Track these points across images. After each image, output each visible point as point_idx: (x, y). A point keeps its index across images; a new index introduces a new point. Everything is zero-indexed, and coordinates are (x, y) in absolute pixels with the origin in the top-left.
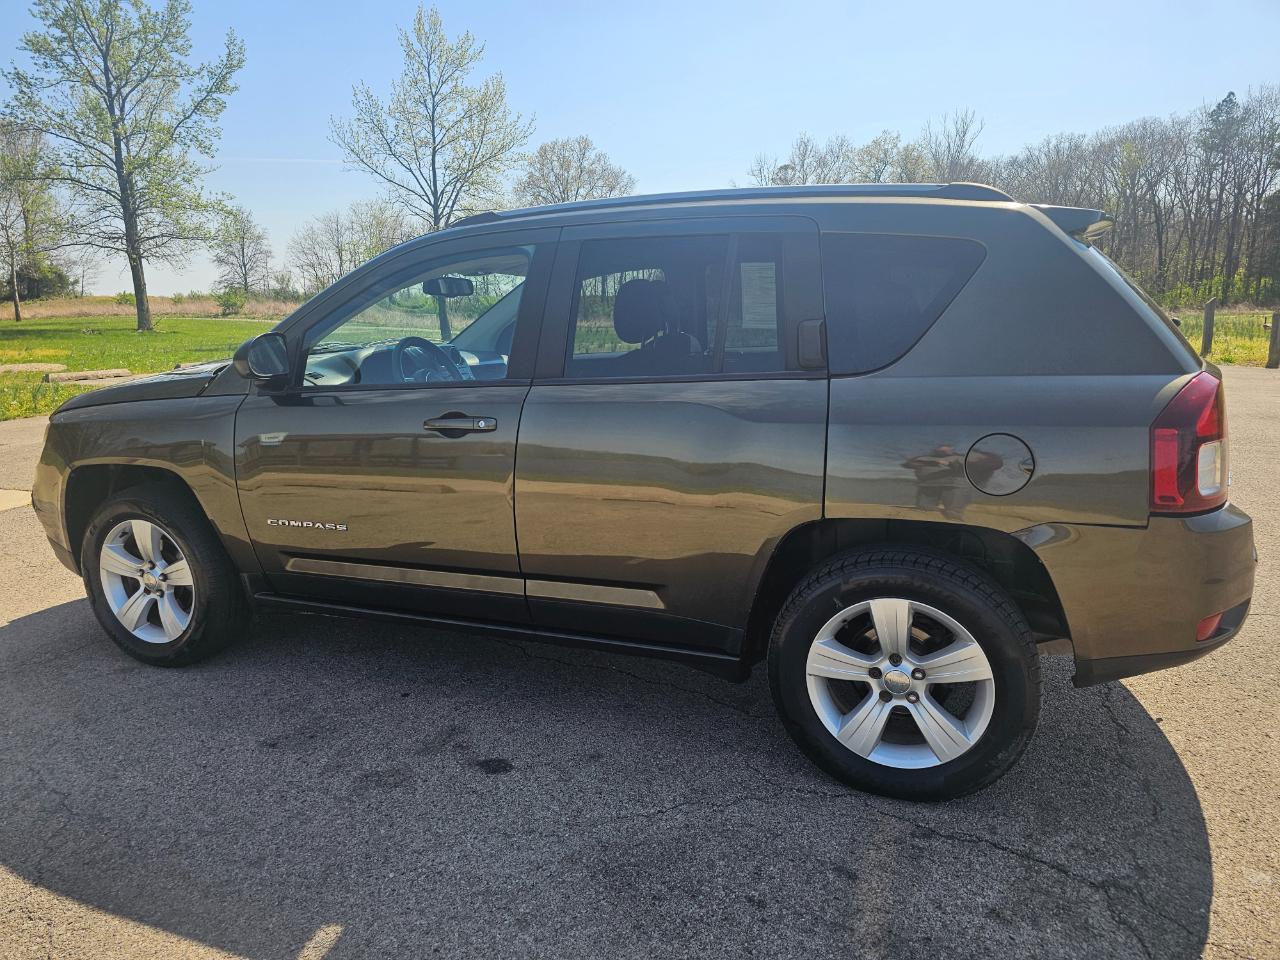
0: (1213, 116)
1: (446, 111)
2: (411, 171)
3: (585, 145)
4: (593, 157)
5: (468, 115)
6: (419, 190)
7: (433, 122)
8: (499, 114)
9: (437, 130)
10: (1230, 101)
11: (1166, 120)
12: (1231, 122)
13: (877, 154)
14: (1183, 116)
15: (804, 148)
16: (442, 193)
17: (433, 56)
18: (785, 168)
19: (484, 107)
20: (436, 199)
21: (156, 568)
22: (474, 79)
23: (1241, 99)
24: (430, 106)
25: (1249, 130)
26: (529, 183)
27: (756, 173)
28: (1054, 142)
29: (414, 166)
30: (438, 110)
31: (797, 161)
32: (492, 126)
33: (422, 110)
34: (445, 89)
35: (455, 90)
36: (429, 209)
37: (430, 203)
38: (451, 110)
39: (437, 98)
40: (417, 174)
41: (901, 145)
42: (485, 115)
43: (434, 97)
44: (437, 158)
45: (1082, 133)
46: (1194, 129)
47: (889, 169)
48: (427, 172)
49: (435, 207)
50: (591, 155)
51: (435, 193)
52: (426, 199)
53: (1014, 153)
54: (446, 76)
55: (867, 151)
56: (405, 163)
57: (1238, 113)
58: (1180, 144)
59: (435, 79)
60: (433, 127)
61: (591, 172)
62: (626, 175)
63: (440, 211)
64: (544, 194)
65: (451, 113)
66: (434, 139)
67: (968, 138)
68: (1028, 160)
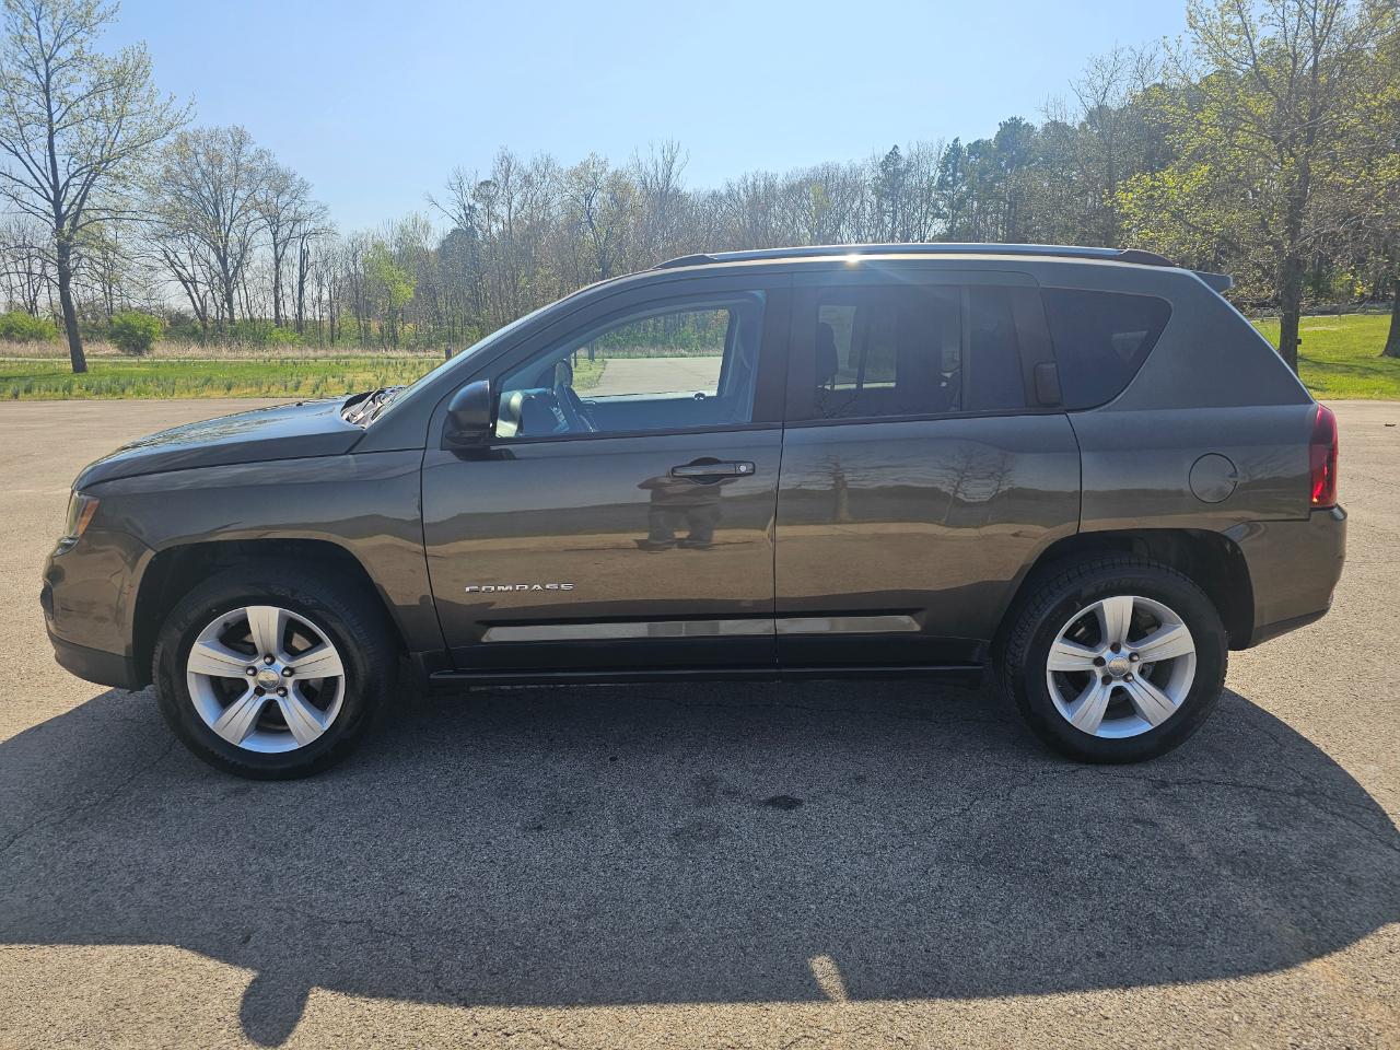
0: (884, 165)
1: (64, 82)
2: (17, 154)
3: (240, 140)
4: (252, 152)
5: (97, 89)
6: (29, 179)
7: (46, 91)
8: (143, 93)
9: (54, 106)
10: (894, 154)
11: (845, 165)
12: (897, 173)
13: (585, 177)
14: (858, 162)
15: (506, 164)
16: (67, 184)
17: (43, 9)
18: (487, 183)
19: (122, 81)
20: (57, 193)
21: (277, 662)
22: (107, 45)
23: (903, 152)
24: (42, 72)
25: (912, 181)
26: (166, 179)
27: (455, 187)
28: (751, 180)
29: (20, 150)
30: (54, 79)
31: (499, 177)
32: (133, 107)
33: (31, 77)
34: (64, 54)
35: (78, 58)
36: (47, 206)
37: (48, 199)
38: (72, 80)
39: (53, 64)
40: (27, 159)
41: (610, 170)
42: (123, 91)
43: (47, 61)
44: (57, 140)
45: (774, 172)
46: (868, 177)
47: (600, 194)
48: (41, 156)
49: (57, 204)
50: (250, 151)
51: (55, 187)
52: (41, 191)
53: (716, 187)
54: (64, 37)
55: (575, 173)
56: (8, 144)
57: (902, 166)
58: (857, 189)
59: (48, 39)
60: (49, 100)
61: (251, 172)
62: (297, 178)
63: (64, 209)
64: (187, 193)
65: (76, 84)
66: (50, 115)
67: (675, 168)
68: (729, 195)
